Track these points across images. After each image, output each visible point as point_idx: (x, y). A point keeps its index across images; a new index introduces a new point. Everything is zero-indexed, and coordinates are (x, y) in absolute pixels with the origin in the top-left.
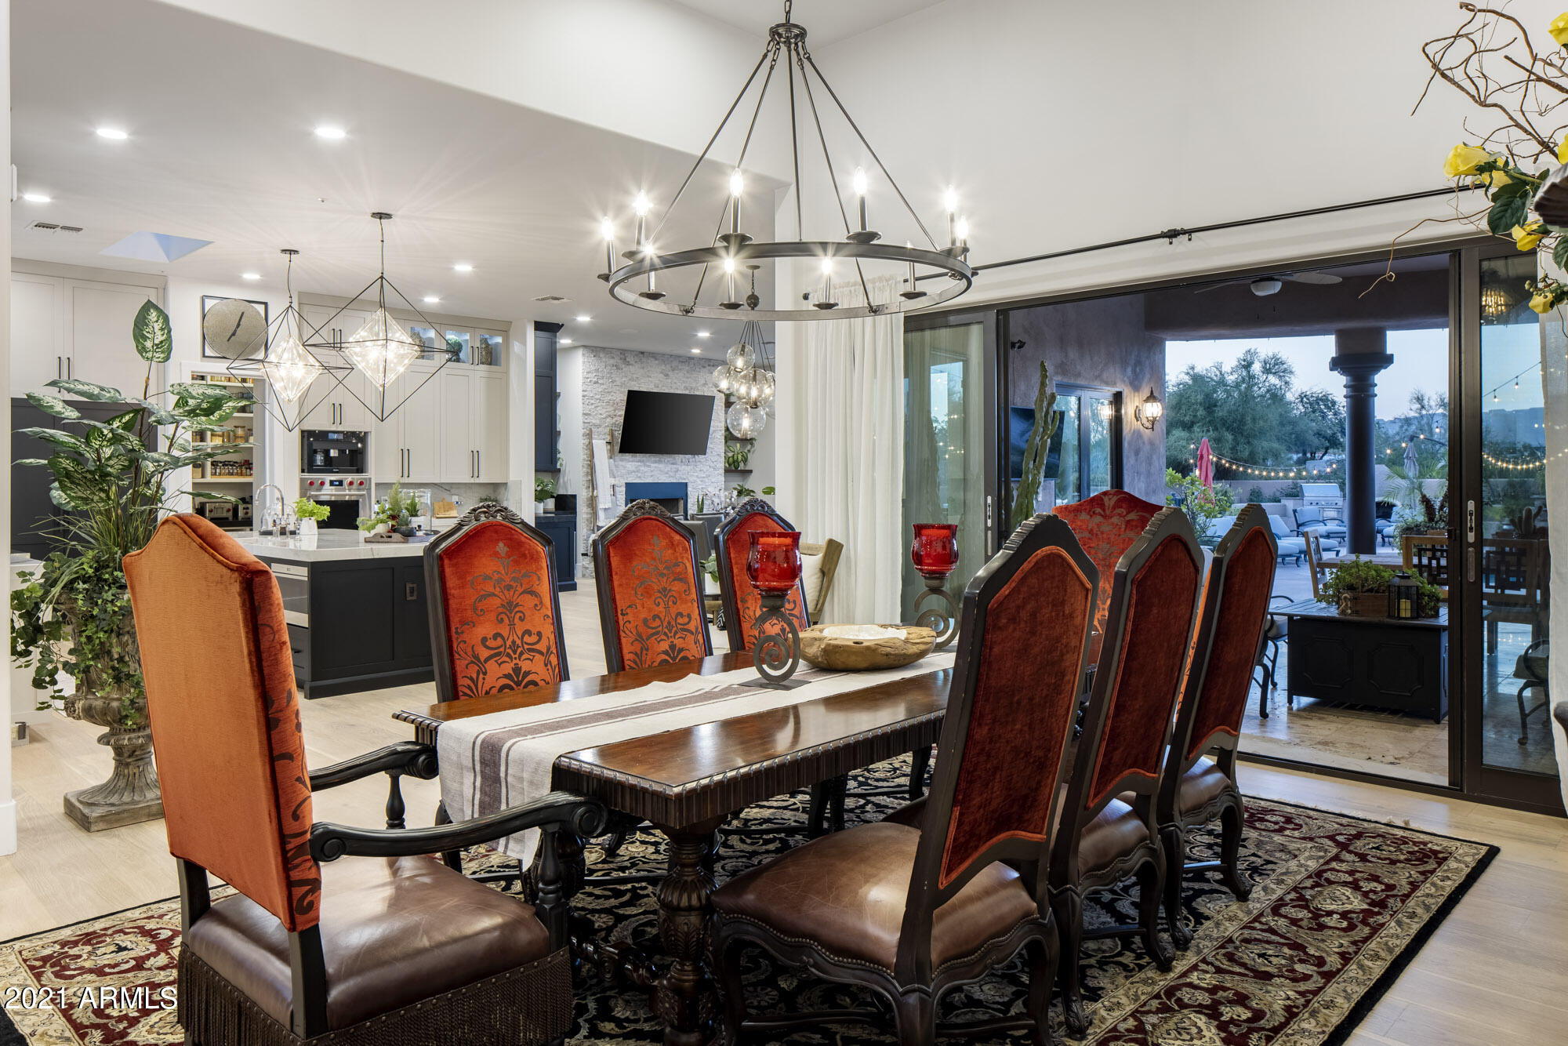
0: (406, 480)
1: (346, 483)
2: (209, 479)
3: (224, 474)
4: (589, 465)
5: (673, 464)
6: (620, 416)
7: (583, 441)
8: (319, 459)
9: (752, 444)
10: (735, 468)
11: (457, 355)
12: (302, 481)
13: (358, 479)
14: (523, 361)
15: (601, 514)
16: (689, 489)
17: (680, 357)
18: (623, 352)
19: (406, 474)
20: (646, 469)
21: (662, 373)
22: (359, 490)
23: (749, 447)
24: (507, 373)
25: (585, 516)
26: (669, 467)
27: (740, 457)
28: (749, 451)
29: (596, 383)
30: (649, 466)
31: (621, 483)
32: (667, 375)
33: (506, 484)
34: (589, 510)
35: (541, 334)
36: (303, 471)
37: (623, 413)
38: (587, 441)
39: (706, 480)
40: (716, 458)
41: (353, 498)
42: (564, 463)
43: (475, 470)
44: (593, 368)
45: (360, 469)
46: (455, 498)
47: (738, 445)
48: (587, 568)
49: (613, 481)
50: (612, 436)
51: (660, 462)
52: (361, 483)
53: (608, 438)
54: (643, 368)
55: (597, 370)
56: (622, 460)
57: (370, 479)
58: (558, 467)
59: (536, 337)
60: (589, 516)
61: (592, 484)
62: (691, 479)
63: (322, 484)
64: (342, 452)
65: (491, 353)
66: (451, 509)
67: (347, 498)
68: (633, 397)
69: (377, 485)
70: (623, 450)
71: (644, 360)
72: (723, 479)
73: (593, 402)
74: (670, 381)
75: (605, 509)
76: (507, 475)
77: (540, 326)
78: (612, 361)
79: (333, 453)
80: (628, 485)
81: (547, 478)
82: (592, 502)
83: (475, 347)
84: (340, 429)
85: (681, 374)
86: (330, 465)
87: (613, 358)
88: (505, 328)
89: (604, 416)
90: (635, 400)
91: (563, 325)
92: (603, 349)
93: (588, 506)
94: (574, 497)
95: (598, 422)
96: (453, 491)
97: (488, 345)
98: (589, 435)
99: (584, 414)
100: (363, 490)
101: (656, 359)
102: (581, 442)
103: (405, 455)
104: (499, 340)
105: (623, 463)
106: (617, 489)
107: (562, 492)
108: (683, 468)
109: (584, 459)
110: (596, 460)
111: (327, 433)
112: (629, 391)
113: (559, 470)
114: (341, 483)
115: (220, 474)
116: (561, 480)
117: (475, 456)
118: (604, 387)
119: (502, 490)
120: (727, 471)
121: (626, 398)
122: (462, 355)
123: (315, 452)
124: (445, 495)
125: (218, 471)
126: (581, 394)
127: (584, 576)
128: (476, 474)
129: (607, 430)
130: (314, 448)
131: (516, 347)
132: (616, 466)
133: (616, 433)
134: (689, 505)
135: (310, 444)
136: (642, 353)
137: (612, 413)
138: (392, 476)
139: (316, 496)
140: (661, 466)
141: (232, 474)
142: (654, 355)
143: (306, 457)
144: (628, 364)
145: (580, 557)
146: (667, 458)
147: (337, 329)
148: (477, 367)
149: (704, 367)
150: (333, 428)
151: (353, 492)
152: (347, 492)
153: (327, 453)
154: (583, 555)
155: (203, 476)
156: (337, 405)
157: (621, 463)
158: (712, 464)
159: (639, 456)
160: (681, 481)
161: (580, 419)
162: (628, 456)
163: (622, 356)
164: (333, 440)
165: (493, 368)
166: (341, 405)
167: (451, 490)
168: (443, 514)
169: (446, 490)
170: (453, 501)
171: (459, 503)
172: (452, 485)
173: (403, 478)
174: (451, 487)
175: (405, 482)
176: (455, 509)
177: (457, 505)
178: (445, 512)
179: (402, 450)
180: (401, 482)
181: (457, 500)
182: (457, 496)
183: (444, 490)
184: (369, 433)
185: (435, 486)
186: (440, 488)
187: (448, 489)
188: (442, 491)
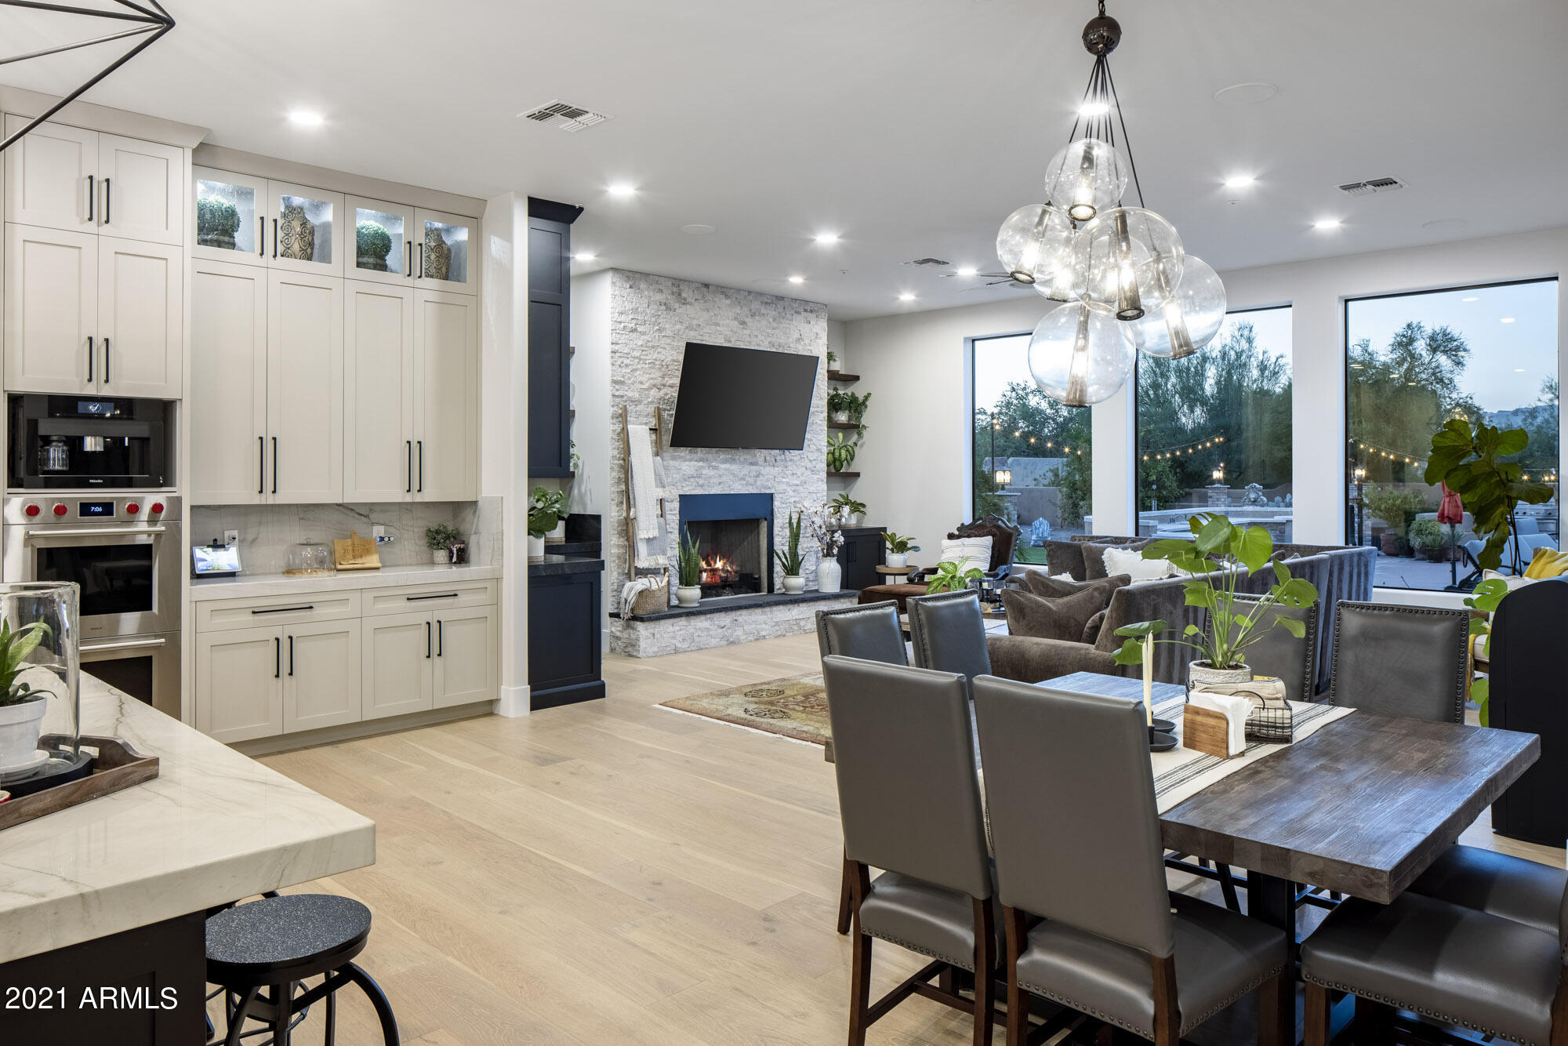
0: (269, 499)
1: (120, 510)
4: (621, 466)
5: (751, 464)
6: (671, 386)
7: (612, 427)
8: (56, 456)
9: (860, 434)
10: (840, 471)
11: (383, 258)
13: (149, 500)
14: (506, 272)
15: (642, 548)
16: (777, 503)
17: (761, 294)
18: (678, 284)
19: (269, 485)
20: (712, 473)
21: (736, 319)
22: (151, 522)
23: (855, 437)
24: (477, 296)
25: (615, 551)
26: (746, 469)
27: (843, 452)
28: (856, 444)
29: (634, 330)
30: (715, 468)
31: (672, 494)
32: (743, 323)
33: (474, 504)
34: (622, 541)
35: (540, 223)
36: (12, 482)
37: (677, 381)
38: (618, 427)
39: (801, 488)
40: (816, 454)
41: (139, 541)
42: (580, 463)
43: (414, 476)
44: (629, 306)
45: (156, 480)
46: (378, 531)
47: (841, 435)
48: (618, 638)
49: (660, 493)
50: (659, 418)
51: (733, 461)
52: (158, 509)
53: (653, 422)
54: (708, 310)
55: (635, 311)
56: (674, 458)
57: (179, 500)
58: (572, 469)
59: (531, 228)
60: (622, 551)
61: (627, 497)
62: (780, 488)
63: (62, 511)
64: (112, 441)
65: (448, 257)
66: (366, 551)
67: (122, 542)
68: (694, 353)
69: (196, 509)
70: (677, 442)
71: (709, 297)
72: (825, 487)
73: (626, 361)
74: (747, 332)
75: (649, 540)
76: (477, 489)
77: (538, 208)
78: (659, 297)
79: (92, 444)
80: (684, 499)
81: (552, 488)
82: (627, 528)
83: (415, 243)
84: (107, 391)
85: (764, 323)
86: (84, 469)
87: (661, 291)
88: (473, 213)
89: (645, 386)
90: (698, 358)
91: (581, 209)
92: (645, 275)
93: (620, 534)
94: (597, 518)
95: (636, 395)
96: (374, 517)
97: (441, 243)
98: (622, 417)
99: (615, 382)
100: (162, 522)
101: (727, 297)
102: (609, 428)
103: (268, 450)
104: (462, 235)
105: (676, 463)
106: (667, 505)
107: (576, 510)
108: (768, 471)
109: (614, 457)
110: (634, 459)
111: (73, 400)
112: (689, 346)
113: (573, 475)
114: (108, 509)
116: (576, 491)
117: (414, 451)
118: (647, 337)
119: (468, 514)
120: (829, 474)
121: (681, 358)
122: (390, 259)
123: (47, 441)
124: (358, 526)
126: (609, 348)
127: (613, 650)
128: (415, 486)
129: (651, 409)
130: (42, 433)
131: (494, 246)
132: (666, 468)
133: (665, 414)
134: (776, 530)
135: (31, 427)
136: (707, 286)
137: (659, 381)
138: (239, 490)
139: (45, 538)
140: (734, 467)
142: (723, 290)
143: (20, 452)
144: (685, 302)
145: (606, 620)
146: (742, 455)
147: (99, 177)
148: (419, 283)
149: (798, 313)
150: (90, 390)
151: (137, 529)
152: (123, 529)
153: (75, 443)
154: (612, 615)
156: (99, 342)
157: (672, 463)
158: (809, 465)
159: (700, 452)
160: (763, 491)
161: (607, 389)
162: (683, 452)
163: (675, 289)
164: (90, 416)
165: (451, 285)
166: (107, 340)
167: (371, 516)
168: (351, 562)
169: (361, 515)
170: (374, 535)
171: (386, 539)
172: (372, 507)
173: (264, 494)
174: (371, 510)
175: (268, 503)
176: (376, 553)
177: (382, 543)
178: (354, 558)
179: (261, 438)
180: (258, 502)
181: (382, 535)
182: (383, 527)
183: (357, 516)
184: (178, 403)
185: (341, 508)
186: (349, 512)
187: (365, 514)
188: (353, 517)
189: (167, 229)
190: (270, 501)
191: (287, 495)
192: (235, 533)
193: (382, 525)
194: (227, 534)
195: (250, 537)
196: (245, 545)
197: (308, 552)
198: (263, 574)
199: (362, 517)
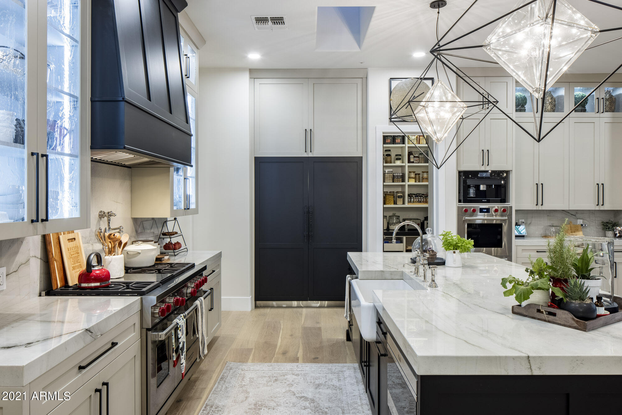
0: (540, 208)
1: (492, 210)
2: (407, 205)
3: (416, 202)
8: (472, 192)
11: (584, 106)
12: (459, 209)
13: (501, 207)
19: (540, 203)
22: (502, 216)
36: (460, 201)
41: (498, 222)
43: (600, 200)
45: (504, 200)
46: (580, 222)
52: (504, 211)
57: (511, 207)
63: (474, 211)
64: (489, 186)
65: (615, 102)
66: (576, 230)
67: (494, 222)
69: (516, 211)
79: (482, 188)
83: (600, 98)
84: (487, 169)
86: (481, 197)
97: (611, 96)
100: (505, 216)
103: (539, 188)
111: (478, 172)
114: (488, 210)
115: (413, 202)
117: (600, 188)
122: (587, 107)
123: (469, 187)
124: (572, 219)
125: (412, 200)
128: (600, 203)
130: (468, 184)
135: (465, 182)
138: (529, 204)
139: (469, 220)
141: (420, 202)
143: (462, 191)
147: (486, 94)
148: (601, 116)
150: (483, 169)
151: (498, 218)
152: (494, 218)
153: (478, 187)
155: (404, 203)
156: (485, 151)
164: (482, 178)
165: (616, 114)
166: (488, 151)
167: (577, 215)
168: (571, 234)
169: (572, 215)
170: (578, 224)
171: (584, 225)
172: (577, 211)
173: (538, 206)
174: (577, 213)
175: (539, 209)
176: (581, 231)
177: (582, 227)
178: (572, 232)
179: (537, 184)
180: (536, 209)
181: (582, 223)
182: (582, 220)
183: (570, 215)
184: (511, 172)
185: (564, 212)
186: (567, 214)
187: (574, 215)
188: (569, 215)
189: (507, 108)
190: (540, 209)
191: (547, 206)
192: (523, 220)
193: (581, 219)
194: (520, 221)
195: (529, 222)
196: (527, 225)
197: (553, 229)
198: (533, 237)
199: (573, 216)
